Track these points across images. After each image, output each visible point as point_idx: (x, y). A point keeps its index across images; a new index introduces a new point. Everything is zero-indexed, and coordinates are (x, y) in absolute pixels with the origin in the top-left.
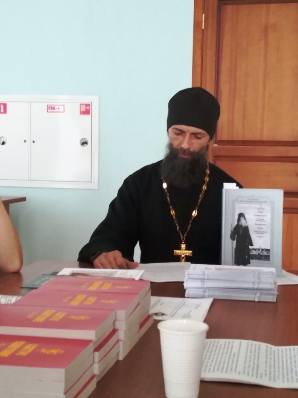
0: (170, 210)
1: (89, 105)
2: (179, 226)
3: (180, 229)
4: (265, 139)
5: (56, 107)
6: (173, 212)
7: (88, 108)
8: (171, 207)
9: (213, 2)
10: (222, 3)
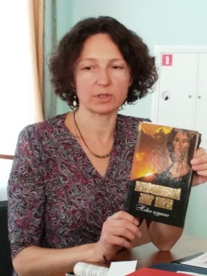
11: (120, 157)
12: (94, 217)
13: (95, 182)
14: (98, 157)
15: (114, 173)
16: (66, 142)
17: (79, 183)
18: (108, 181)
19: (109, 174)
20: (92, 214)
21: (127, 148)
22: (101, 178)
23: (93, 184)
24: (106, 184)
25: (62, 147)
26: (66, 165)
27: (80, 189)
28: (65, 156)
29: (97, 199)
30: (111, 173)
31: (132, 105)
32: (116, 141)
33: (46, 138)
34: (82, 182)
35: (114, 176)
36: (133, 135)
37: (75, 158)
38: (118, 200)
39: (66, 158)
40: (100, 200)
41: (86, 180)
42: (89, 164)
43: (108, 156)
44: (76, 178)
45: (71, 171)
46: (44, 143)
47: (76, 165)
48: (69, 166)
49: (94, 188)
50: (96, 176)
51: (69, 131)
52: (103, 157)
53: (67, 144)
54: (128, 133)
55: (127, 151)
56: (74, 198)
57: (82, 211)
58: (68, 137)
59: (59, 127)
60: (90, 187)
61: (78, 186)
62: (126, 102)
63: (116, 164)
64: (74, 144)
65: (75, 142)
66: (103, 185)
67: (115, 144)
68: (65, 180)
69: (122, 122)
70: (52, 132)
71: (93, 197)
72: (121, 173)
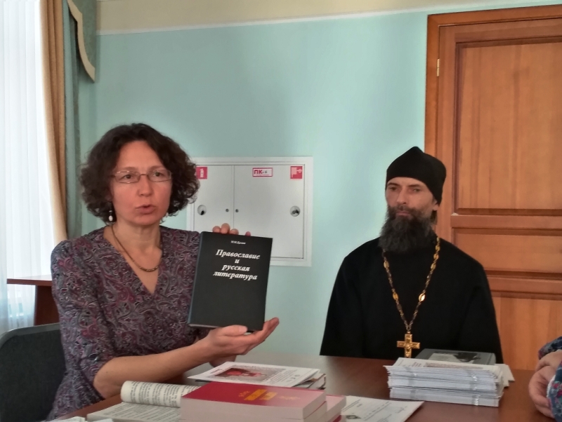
0: (392, 293)
1: (301, 168)
2: (403, 312)
3: (405, 315)
4: (518, 207)
5: (264, 170)
6: (395, 297)
7: (300, 171)
8: (393, 290)
9: (450, 45)
10: (461, 45)
11: (171, 271)
12: (145, 338)
13: (143, 300)
14: (145, 270)
15: (164, 289)
16: (108, 256)
17: (126, 301)
18: (158, 298)
19: (158, 290)
20: (142, 336)
21: (177, 262)
22: (150, 294)
23: (141, 301)
24: (155, 301)
25: (104, 263)
26: (111, 281)
27: (127, 308)
28: (108, 272)
29: (147, 319)
30: (161, 289)
31: (173, 217)
32: (163, 253)
33: (86, 254)
34: (130, 299)
35: (164, 291)
36: (181, 248)
37: (120, 273)
38: (169, 318)
39: (109, 274)
40: (151, 320)
41: (134, 297)
42: (136, 279)
43: (155, 269)
44: (122, 296)
45: (116, 287)
46: (85, 258)
47: (121, 280)
48: (114, 283)
49: (143, 306)
50: (145, 292)
51: (110, 245)
52: (151, 271)
53: (110, 259)
54: (176, 246)
55: (177, 265)
56: (123, 319)
57: (133, 333)
58: (110, 252)
59: (98, 242)
60: (139, 305)
61: (125, 305)
62: (167, 214)
63: (166, 279)
64: (117, 258)
65: (118, 256)
66: (152, 302)
67: (163, 256)
68: (111, 298)
69: (168, 235)
70: (91, 248)
71: (142, 317)
72: (172, 289)
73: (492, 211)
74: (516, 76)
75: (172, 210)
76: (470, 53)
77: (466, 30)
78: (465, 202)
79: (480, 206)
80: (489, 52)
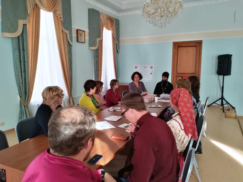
2: (163, 90)
5: (146, 67)
9: (177, 47)
10: (178, 47)
24: (138, 89)
25: (133, 85)
37: (135, 86)
65: (135, 84)
73: (182, 73)
74: (187, 52)
75: (140, 80)
76: (180, 48)
77: (179, 44)
78: (178, 72)
79: (180, 73)
80: (182, 48)
